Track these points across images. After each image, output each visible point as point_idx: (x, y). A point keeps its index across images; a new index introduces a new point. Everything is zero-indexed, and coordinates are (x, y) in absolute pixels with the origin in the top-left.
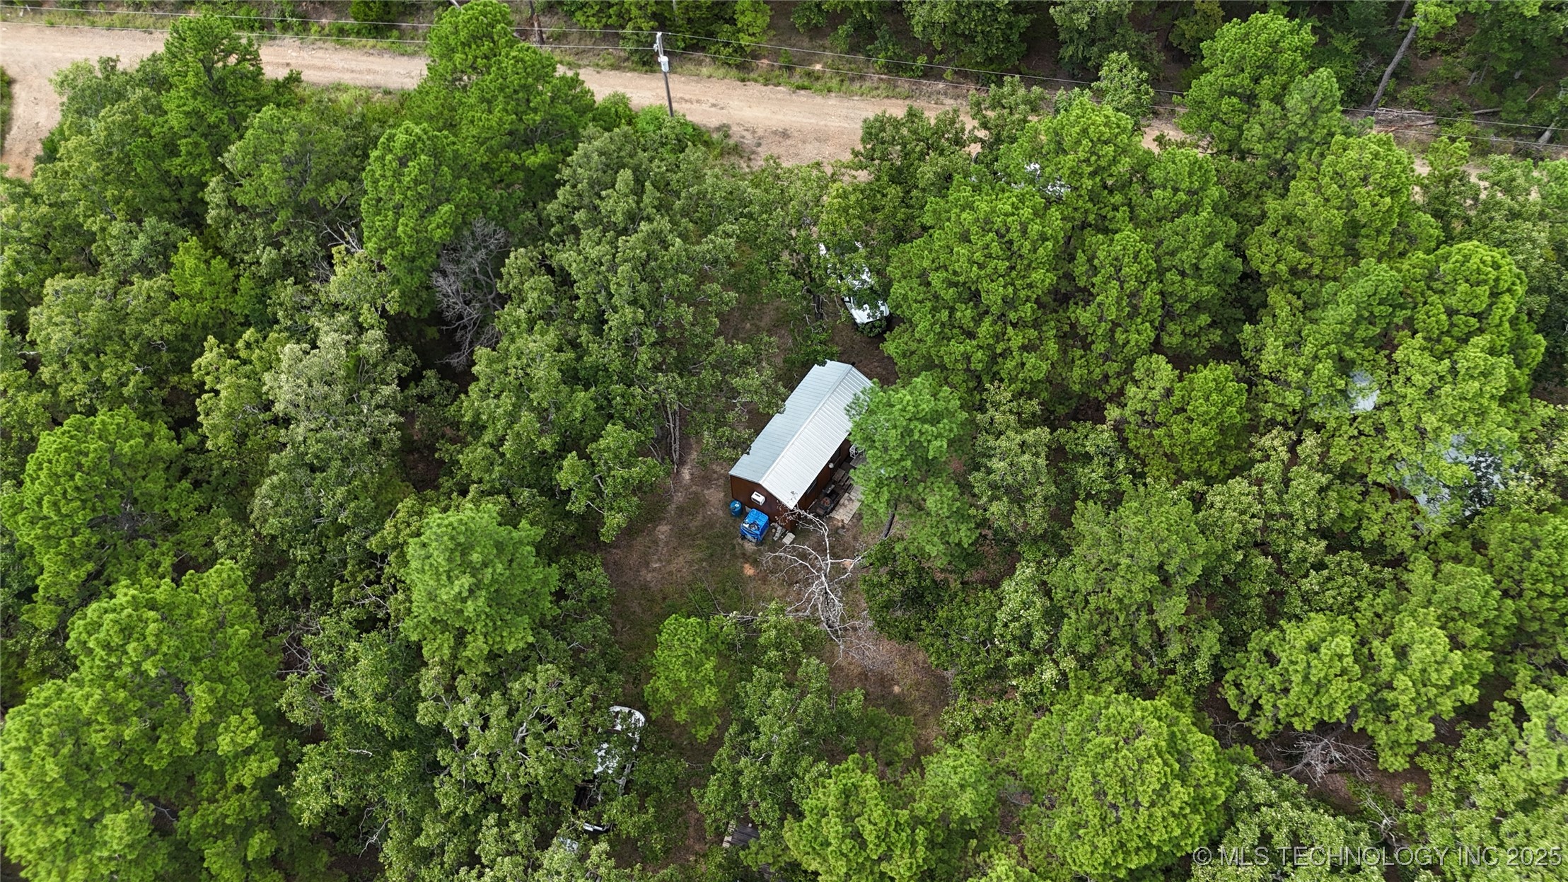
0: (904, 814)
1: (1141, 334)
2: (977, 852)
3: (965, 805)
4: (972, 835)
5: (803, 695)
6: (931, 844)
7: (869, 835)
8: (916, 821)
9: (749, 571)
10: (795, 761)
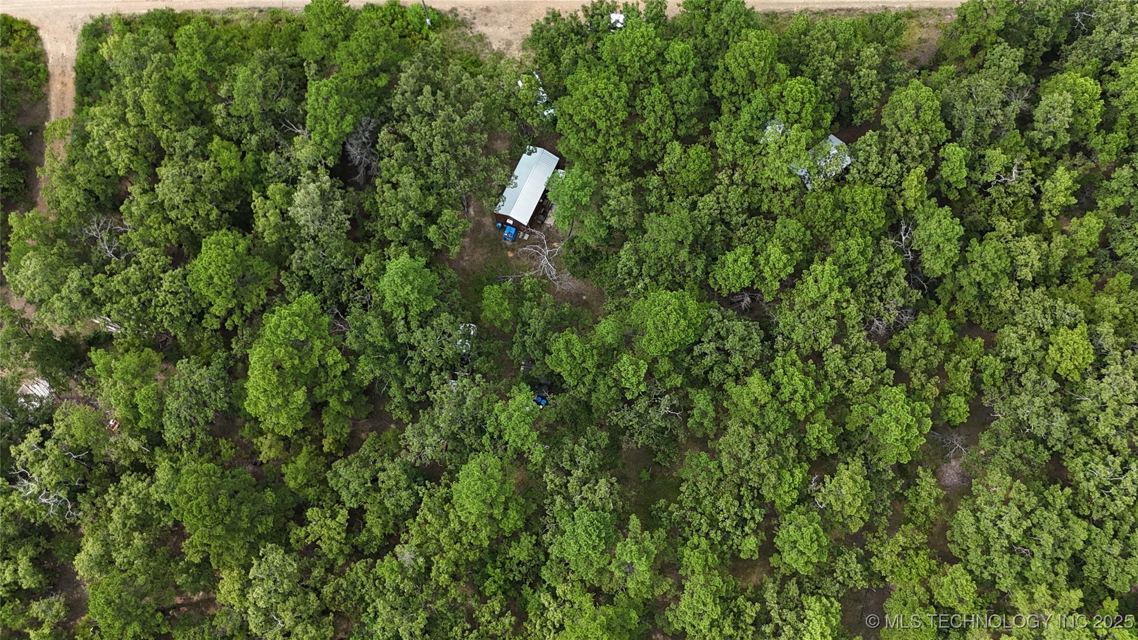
0: (588, 346)
1: (667, 134)
2: (617, 355)
3: (609, 339)
4: (614, 349)
5: (545, 309)
6: (600, 355)
7: (576, 355)
8: (593, 348)
9: (510, 255)
10: (545, 335)
